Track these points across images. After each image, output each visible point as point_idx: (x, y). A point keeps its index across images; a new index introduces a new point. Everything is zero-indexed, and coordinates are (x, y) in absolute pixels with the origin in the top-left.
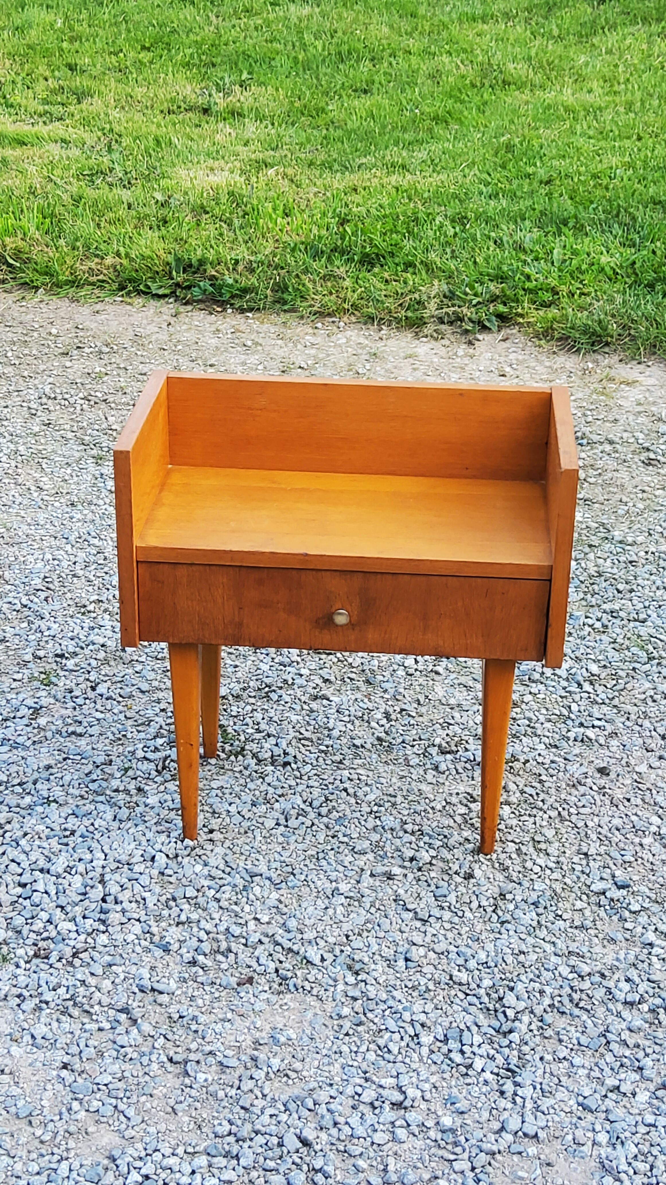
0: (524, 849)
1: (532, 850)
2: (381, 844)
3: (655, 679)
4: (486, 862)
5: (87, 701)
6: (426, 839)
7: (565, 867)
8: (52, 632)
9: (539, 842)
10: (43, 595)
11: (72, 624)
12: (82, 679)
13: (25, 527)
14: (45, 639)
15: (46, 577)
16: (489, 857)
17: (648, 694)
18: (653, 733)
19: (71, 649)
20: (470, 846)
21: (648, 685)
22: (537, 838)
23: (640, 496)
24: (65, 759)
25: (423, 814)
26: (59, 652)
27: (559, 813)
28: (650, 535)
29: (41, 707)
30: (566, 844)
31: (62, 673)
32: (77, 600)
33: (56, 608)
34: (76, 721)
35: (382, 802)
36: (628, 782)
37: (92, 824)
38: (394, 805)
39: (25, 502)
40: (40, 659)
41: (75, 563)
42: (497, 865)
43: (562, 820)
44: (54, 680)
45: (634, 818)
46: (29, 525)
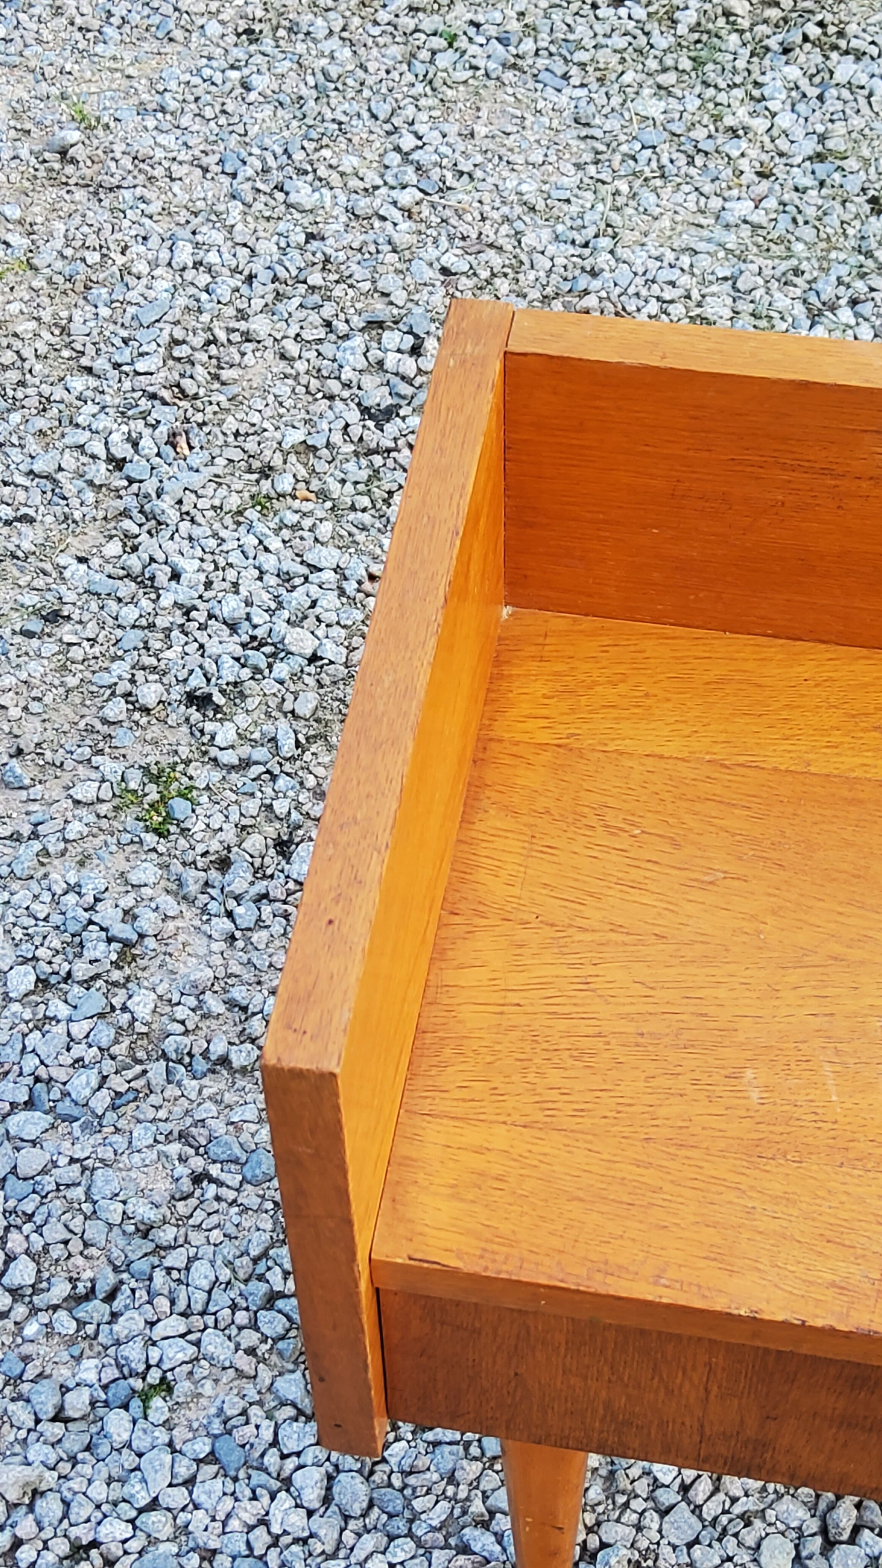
5: (267, 910)
8: (182, 593)
10: (167, 416)
11: (235, 557)
12: (252, 806)
13: (131, 120)
14: (162, 622)
15: (176, 342)
19: (230, 671)
24: (198, 1179)
26: (197, 681)
29: (142, 936)
31: (203, 775)
32: (251, 445)
33: (196, 481)
34: (231, 1004)
37: (263, 1522)
39: (135, 19)
40: (146, 710)
41: (250, 279)
44: (180, 807)
46: (142, 110)
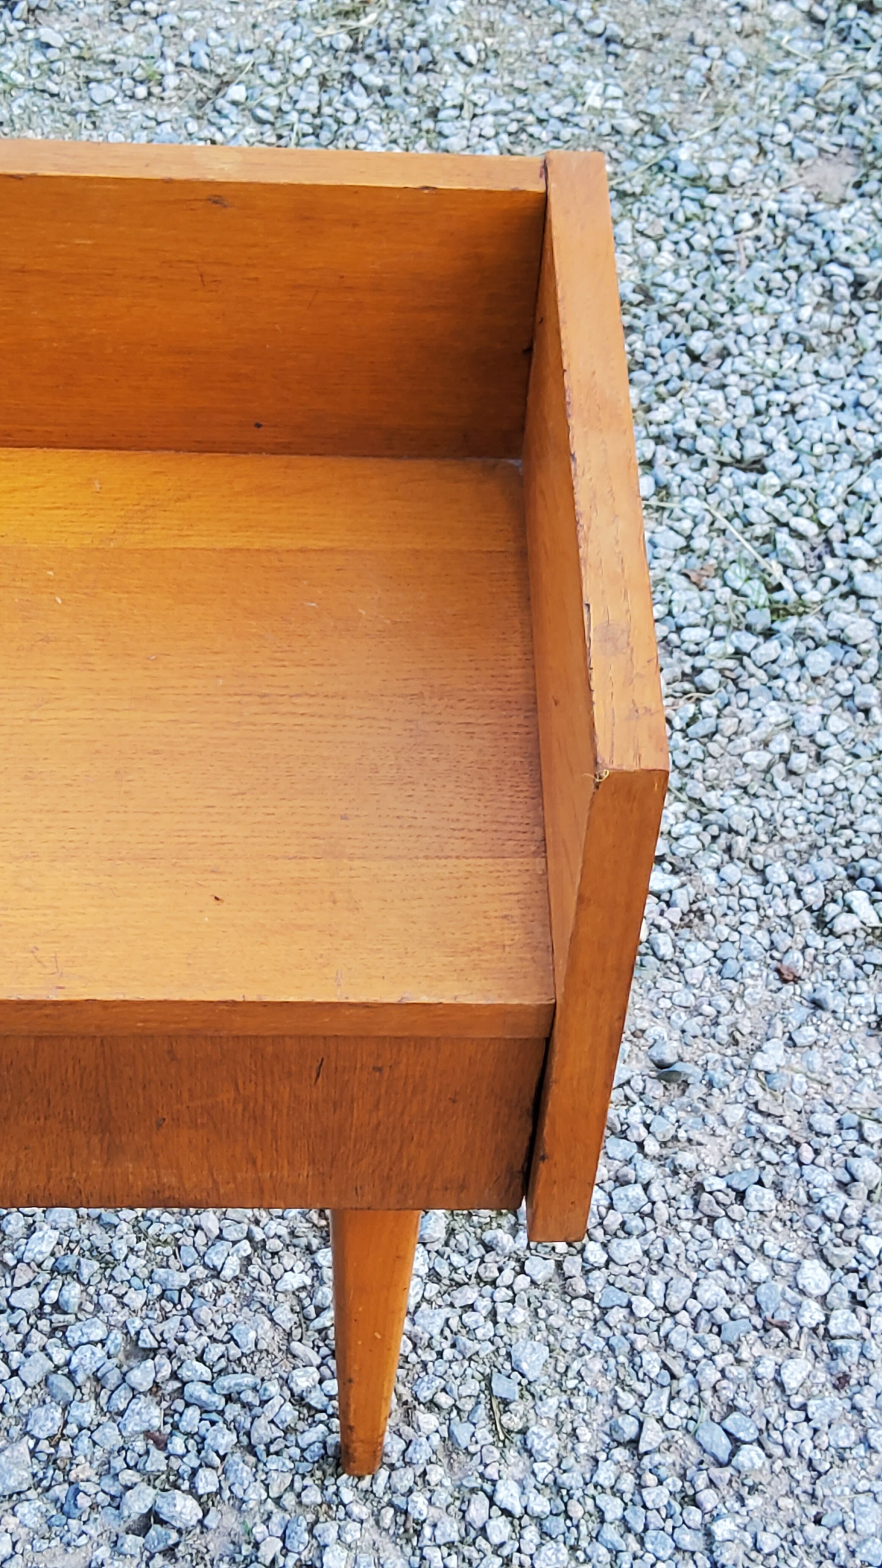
0: (462, 1432)
1: (484, 1434)
2: (65, 1447)
3: (791, 687)
4: (360, 1510)
6: (191, 1418)
7: (576, 1510)
9: (505, 1402)
16: (365, 1484)
17: (775, 748)
18: (796, 904)
20: (313, 1435)
21: (776, 714)
22: (502, 1387)
23: (736, 22)
25: (187, 1300)
27: (559, 1265)
28: (763, 152)
30: (580, 1401)
35: (70, 1262)
36: (735, 1114)
38: (108, 1262)
42: (388, 1514)
43: (567, 1294)
45: (759, 1270)
